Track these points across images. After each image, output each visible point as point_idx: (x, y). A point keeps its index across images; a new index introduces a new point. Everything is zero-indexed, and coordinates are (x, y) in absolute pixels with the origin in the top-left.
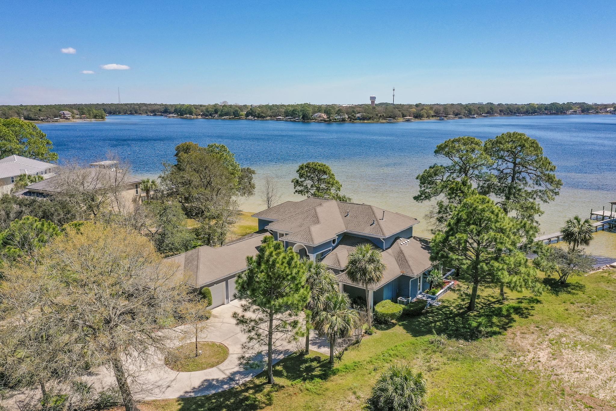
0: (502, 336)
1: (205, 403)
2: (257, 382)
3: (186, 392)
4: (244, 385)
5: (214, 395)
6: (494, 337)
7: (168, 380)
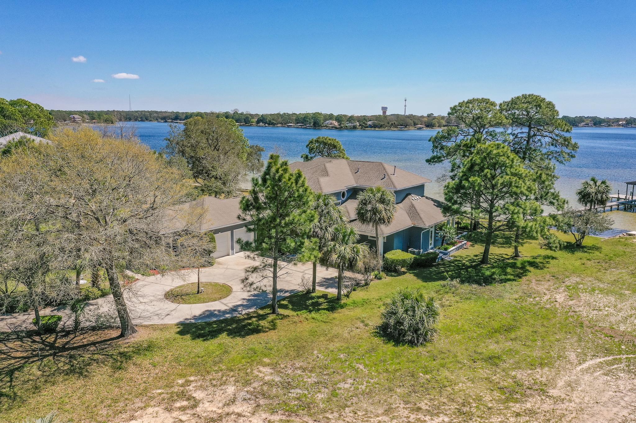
0: (516, 282)
1: (206, 328)
2: (261, 312)
3: (186, 319)
4: (248, 314)
5: (215, 322)
6: (509, 282)
7: (168, 310)
